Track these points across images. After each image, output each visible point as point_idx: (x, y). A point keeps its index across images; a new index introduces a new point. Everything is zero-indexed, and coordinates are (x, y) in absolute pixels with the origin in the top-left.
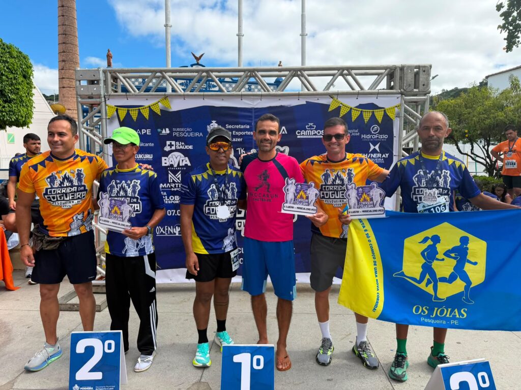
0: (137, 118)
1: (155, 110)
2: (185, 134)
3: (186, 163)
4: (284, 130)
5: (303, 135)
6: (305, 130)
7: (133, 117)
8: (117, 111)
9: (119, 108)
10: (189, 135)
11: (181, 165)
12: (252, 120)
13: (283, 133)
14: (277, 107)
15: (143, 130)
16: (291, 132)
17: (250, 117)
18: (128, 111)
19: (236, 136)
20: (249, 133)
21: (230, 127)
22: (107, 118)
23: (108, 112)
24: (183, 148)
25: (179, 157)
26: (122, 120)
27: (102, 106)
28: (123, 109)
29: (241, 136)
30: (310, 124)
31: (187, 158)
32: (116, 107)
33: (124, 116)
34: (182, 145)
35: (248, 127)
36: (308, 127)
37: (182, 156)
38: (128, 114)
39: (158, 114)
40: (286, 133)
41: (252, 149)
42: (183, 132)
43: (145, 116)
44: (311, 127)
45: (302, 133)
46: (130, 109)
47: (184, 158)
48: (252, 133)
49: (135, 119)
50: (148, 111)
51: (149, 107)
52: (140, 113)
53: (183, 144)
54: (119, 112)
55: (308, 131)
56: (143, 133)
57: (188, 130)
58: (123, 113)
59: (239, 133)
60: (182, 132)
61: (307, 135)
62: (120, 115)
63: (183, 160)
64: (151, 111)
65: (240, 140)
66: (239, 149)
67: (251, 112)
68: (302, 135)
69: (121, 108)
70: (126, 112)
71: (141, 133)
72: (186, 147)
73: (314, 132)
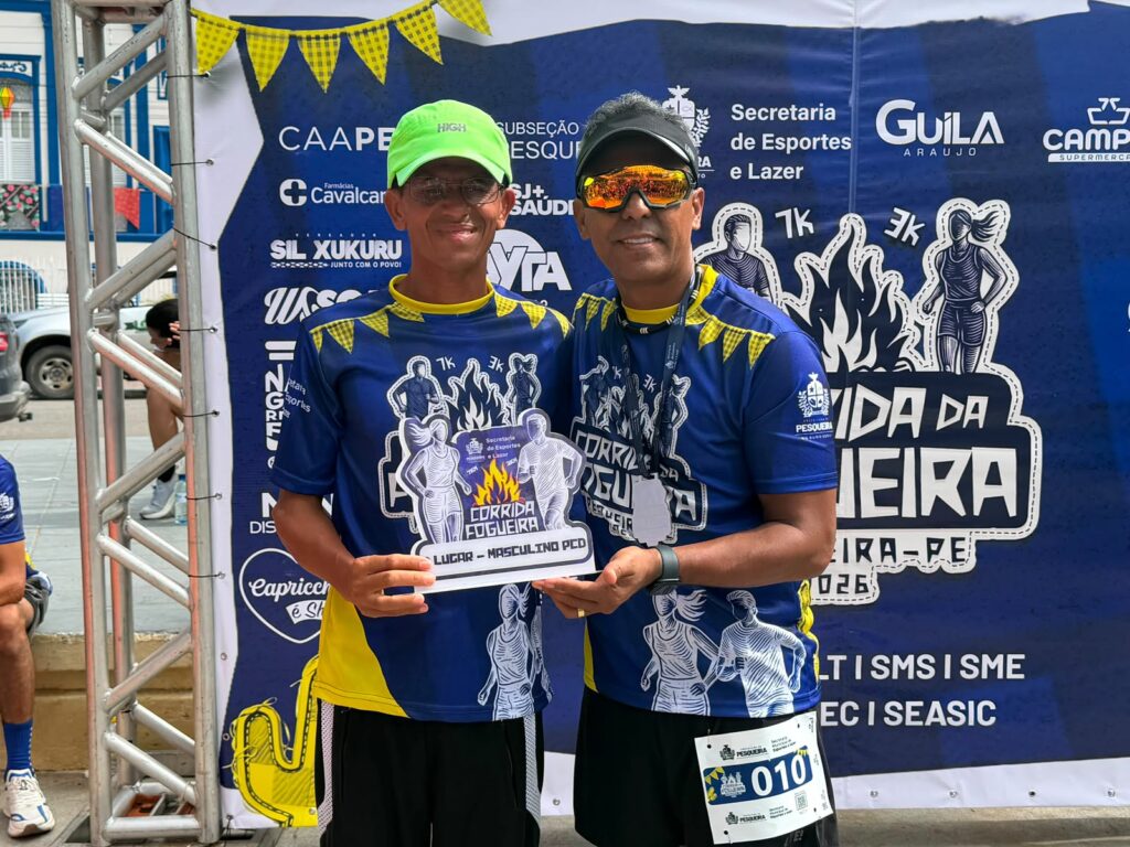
0: (334, 77)
1: (416, 40)
2: (549, 150)
3: (550, 279)
4: (988, 128)
5: (1074, 149)
6: (1085, 126)
7: (315, 70)
8: (241, 40)
9: (250, 28)
10: (566, 152)
11: (526, 287)
12: (849, 84)
13: (988, 140)
14: (962, 22)
15: (359, 131)
16: (1024, 136)
17: (844, 68)
18: (294, 40)
19: (778, 158)
20: (832, 143)
21: (751, 114)
22: (197, 71)
23: (198, 46)
24: (536, 210)
25: (518, 254)
26: (263, 82)
27: (171, 17)
28: (269, 31)
29: (797, 157)
30: (1105, 101)
31: (554, 258)
32: (238, 25)
33: (276, 63)
34: (533, 197)
35: (831, 114)
36: (1097, 116)
37: (534, 245)
38: (293, 56)
39: (429, 60)
40: (1000, 140)
41: (848, 213)
42: (540, 139)
43: (371, 65)
44: (1109, 114)
45: (1068, 143)
46: (303, 33)
47: (540, 258)
48: (847, 143)
49: (327, 79)
50: (385, 43)
51: (391, 24)
52: (346, 53)
53: (539, 191)
54: (252, 44)
55: (1098, 134)
56: (360, 142)
57: (562, 128)
58: (268, 53)
59: (787, 144)
60: (535, 137)
61: (1093, 150)
62: (255, 61)
63: (535, 267)
64: (398, 42)
65: (791, 172)
66: (787, 213)
67: (847, 48)
68: (1069, 148)
69: (261, 30)
70: (285, 46)
71: (353, 142)
72: (553, 207)
73: (1122, 137)
